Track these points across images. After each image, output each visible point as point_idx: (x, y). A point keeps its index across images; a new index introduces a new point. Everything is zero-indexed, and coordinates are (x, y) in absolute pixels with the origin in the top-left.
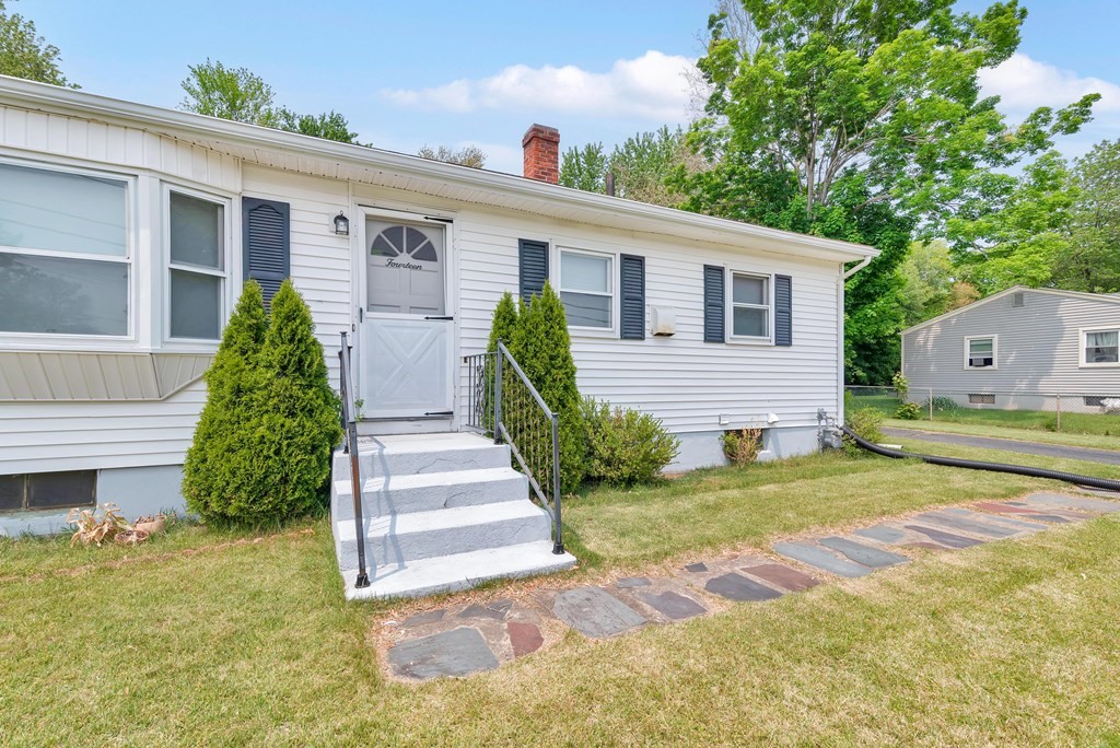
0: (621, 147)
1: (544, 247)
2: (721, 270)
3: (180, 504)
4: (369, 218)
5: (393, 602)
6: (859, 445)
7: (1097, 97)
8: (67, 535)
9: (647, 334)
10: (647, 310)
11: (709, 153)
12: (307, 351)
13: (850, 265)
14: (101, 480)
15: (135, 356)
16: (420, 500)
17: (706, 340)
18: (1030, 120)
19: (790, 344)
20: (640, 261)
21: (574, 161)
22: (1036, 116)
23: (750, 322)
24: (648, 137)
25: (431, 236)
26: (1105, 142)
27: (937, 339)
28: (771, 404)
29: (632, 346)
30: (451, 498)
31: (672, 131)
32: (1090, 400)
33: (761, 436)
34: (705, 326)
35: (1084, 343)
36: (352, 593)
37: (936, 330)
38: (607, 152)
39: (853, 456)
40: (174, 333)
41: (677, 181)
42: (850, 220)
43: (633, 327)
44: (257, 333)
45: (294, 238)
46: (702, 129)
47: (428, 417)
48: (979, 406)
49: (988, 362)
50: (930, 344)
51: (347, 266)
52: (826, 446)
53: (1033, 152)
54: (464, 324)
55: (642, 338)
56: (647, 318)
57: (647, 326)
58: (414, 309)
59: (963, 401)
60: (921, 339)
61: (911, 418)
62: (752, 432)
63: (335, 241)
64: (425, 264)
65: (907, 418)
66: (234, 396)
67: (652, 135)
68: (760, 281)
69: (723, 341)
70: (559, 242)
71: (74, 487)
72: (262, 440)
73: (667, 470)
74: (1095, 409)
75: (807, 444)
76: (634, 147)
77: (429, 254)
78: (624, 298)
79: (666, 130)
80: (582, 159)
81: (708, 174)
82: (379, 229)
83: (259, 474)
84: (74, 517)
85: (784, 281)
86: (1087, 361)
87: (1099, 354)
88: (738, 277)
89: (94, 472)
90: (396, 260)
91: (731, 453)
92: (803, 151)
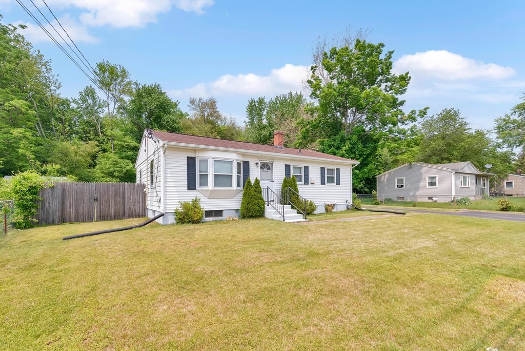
0: (273, 99)
2: (324, 168)
4: (261, 162)
6: (356, 208)
7: (428, 108)
8: (219, 221)
9: (309, 183)
10: (309, 178)
11: (312, 114)
13: (353, 166)
15: (232, 190)
17: (321, 184)
18: (411, 113)
19: (340, 184)
20: (308, 167)
21: (253, 104)
22: (412, 112)
23: (331, 180)
24: (284, 96)
25: (270, 165)
26: (446, 109)
27: (387, 178)
28: (335, 199)
29: (306, 186)
31: (293, 94)
32: (430, 198)
33: (333, 206)
34: (321, 181)
35: (428, 180)
37: (387, 176)
38: (267, 100)
39: (354, 211)
41: (301, 123)
42: (359, 140)
43: (306, 182)
45: (250, 167)
48: (400, 200)
49: (402, 186)
50: (385, 181)
52: (348, 209)
53: (412, 122)
56: (309, 180)
58: (267, 180)
59: (395, 199)
60: (382, 179)
61: (378, 205)
62: (331, 205)
63: (256, 168)
64: (268, 170)
65: (376, 204)
67: (285, 95)
68: (333, 170)
69: (325, 184)
70: (292, 164)
71: (219, 213)
73: (315, 212)
74: (431, 201)
75: (344, 208)
76: (279, 100)
77: (269, 169)
78: (305, 176)
79: (291, 93)
80: (256, 103)
81: (312, 121)
85: (338, 170)
86: (429, 186)
87: (432, 184)
88: (327, 169)
89: (223, 210)
90: (264, 170)
91: (327, 210)
92: (344, 114)
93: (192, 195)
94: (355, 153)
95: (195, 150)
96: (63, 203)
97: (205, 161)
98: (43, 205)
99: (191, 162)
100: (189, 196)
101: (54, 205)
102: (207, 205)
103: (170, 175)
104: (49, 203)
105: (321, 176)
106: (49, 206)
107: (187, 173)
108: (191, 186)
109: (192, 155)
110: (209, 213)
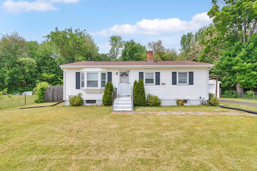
1: (143, 73)
2: (176, 72)
3: (102, 103)
5: (115, 111)
6: (210, 104)
8: (94, 105)
9: (160, 84)
10: (160, 80)
12: (112, 88)
14: (96, 101)
15: (99, 89)
16: (121, 104)
17: (172, 84)
19: (193, 84)
20: (159, 73)
25: (127, 73)
28: (188, 95)
29: (157, 86)
30: (124, 104)
33: (185, 101)
34: (172, 82)
36: (112, 110)
40: (102, 87)
43: (158, 83)
44: (108, 86)
45: (112, 76)
46: (209, 29)
47: (127, 96)
51: (117, 78)
52: (202, 104)
54: (131, 84)
55: (159, 85)
56: (160, 81)
57: (160, 83)
58: (125, 82)
63: (116, 75)
64: (127, 77)
66: (106, 93)
68: (185, 73)
69: (176, 84)
70: (145, 72)
71: (94, 101)
72: (108, 97)
75: (198, 103)
77: (127, 75)
78: (156, 79)
82: (121, 73)
83: (107, 100)
84: (94, 104)
88: (180, 73)
89: (96, 100)
90: (123, 77)
91: (178, 103)
93: (78, 91)
94: (251, 57)
95: (79, 69)
96: (53, 94)
97: (83, 74)
98: (47, 95)
99: (78, 74)
100: (76, 92)
101: (50, 95)
102: (86, 97)
103: (68, 82)
104: (49, 94)
105: (173, 78)
106: (49, 95)
107: (75, 81)
108: (78, 87)
109: (78, 71)
110: (88, 101)
